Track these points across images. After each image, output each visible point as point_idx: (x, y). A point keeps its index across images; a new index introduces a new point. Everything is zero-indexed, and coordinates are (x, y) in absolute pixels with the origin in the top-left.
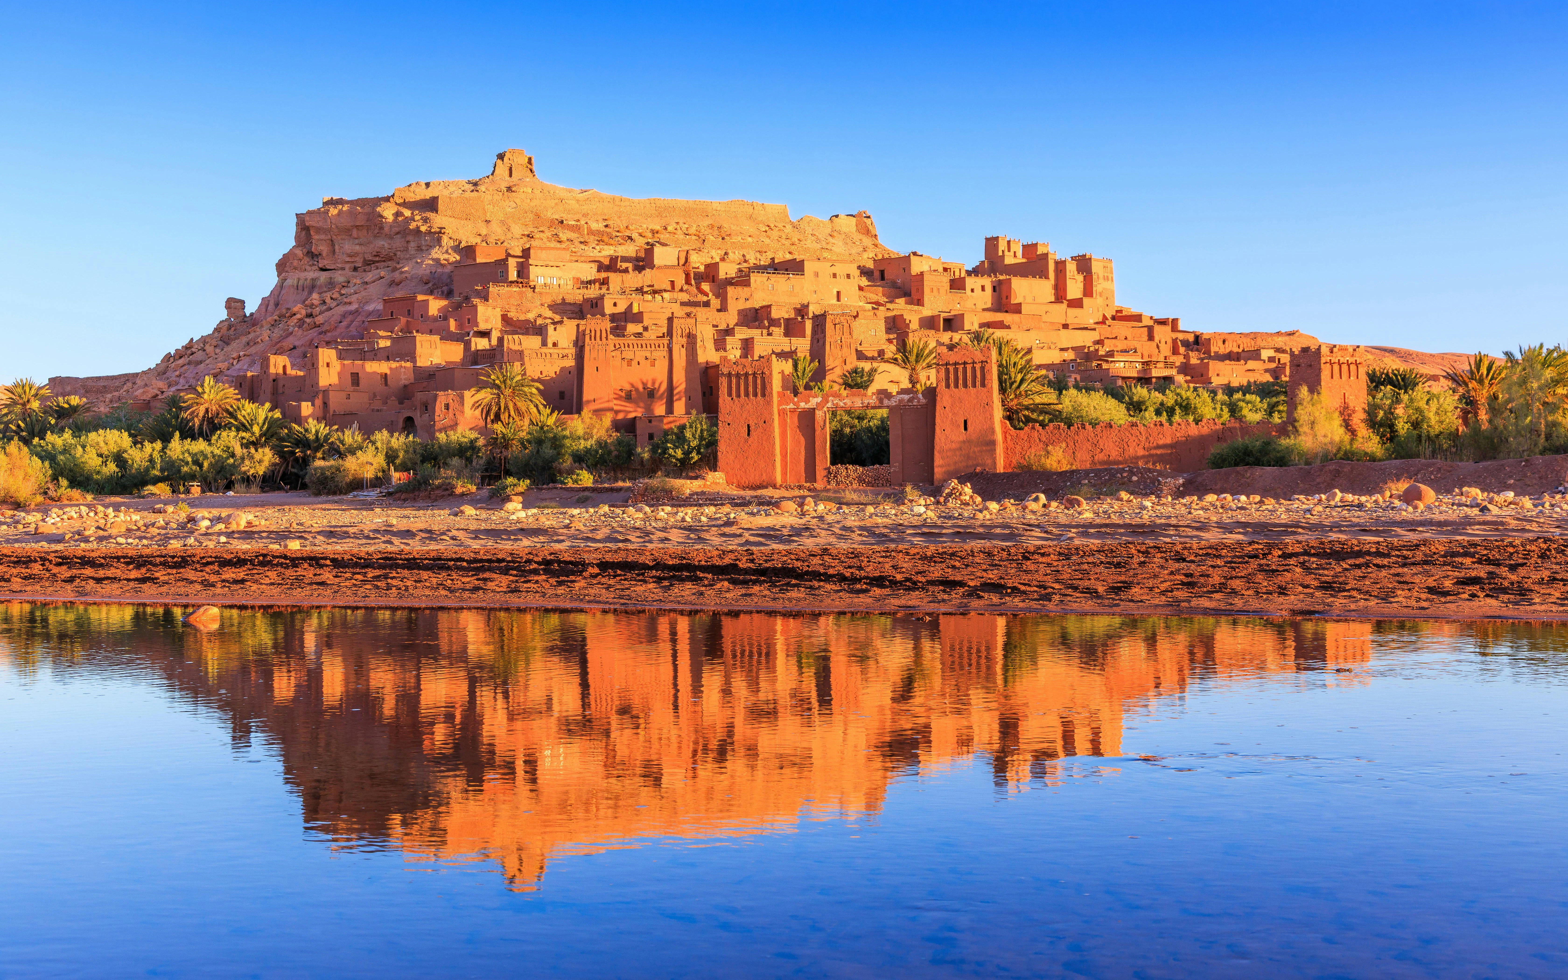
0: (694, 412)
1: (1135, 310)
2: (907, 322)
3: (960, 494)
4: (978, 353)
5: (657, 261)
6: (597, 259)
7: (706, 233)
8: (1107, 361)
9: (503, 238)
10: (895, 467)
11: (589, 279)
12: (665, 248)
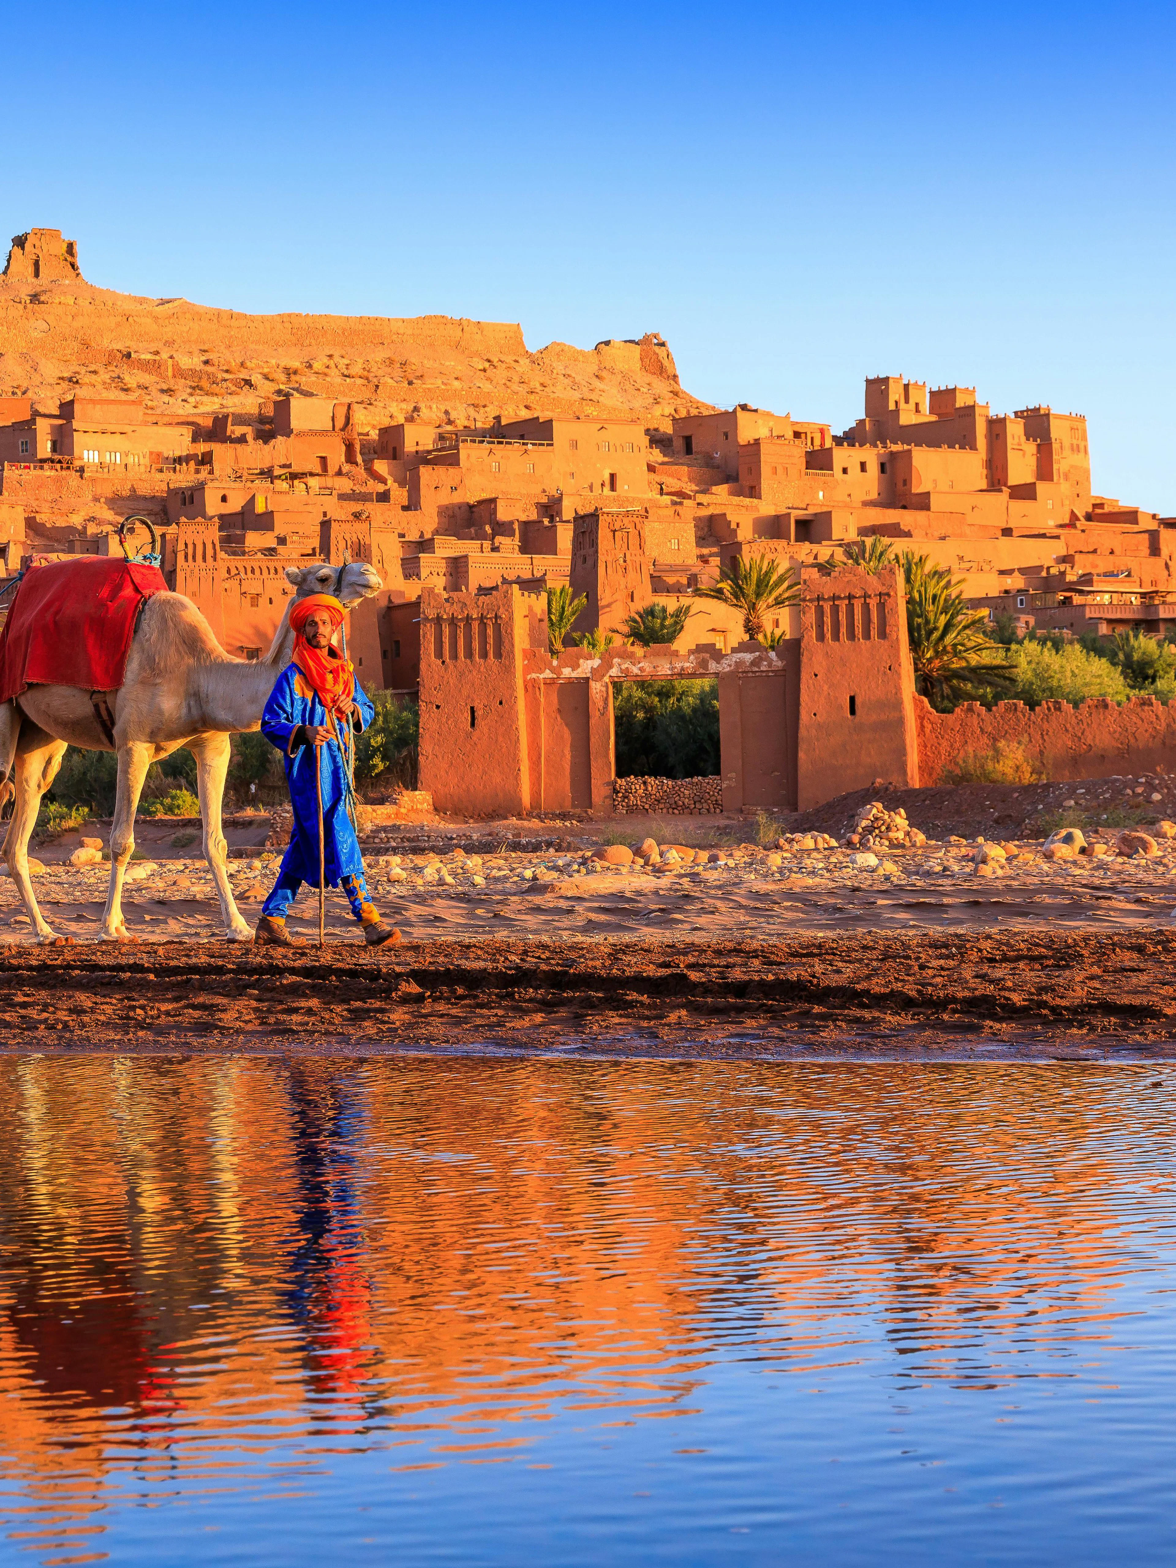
0: (371, 685)
1: (1126, 502)
2: (733, 526)
3: (888, 829)
4: (873, 580)
5: (295, 424)
6: (190, 419)
7: (380, 373)
8: (1081, 592)
9: (25, 385)
10: (730, 779)
11: (178, 454)
12: (309, 400)
